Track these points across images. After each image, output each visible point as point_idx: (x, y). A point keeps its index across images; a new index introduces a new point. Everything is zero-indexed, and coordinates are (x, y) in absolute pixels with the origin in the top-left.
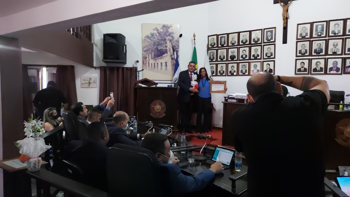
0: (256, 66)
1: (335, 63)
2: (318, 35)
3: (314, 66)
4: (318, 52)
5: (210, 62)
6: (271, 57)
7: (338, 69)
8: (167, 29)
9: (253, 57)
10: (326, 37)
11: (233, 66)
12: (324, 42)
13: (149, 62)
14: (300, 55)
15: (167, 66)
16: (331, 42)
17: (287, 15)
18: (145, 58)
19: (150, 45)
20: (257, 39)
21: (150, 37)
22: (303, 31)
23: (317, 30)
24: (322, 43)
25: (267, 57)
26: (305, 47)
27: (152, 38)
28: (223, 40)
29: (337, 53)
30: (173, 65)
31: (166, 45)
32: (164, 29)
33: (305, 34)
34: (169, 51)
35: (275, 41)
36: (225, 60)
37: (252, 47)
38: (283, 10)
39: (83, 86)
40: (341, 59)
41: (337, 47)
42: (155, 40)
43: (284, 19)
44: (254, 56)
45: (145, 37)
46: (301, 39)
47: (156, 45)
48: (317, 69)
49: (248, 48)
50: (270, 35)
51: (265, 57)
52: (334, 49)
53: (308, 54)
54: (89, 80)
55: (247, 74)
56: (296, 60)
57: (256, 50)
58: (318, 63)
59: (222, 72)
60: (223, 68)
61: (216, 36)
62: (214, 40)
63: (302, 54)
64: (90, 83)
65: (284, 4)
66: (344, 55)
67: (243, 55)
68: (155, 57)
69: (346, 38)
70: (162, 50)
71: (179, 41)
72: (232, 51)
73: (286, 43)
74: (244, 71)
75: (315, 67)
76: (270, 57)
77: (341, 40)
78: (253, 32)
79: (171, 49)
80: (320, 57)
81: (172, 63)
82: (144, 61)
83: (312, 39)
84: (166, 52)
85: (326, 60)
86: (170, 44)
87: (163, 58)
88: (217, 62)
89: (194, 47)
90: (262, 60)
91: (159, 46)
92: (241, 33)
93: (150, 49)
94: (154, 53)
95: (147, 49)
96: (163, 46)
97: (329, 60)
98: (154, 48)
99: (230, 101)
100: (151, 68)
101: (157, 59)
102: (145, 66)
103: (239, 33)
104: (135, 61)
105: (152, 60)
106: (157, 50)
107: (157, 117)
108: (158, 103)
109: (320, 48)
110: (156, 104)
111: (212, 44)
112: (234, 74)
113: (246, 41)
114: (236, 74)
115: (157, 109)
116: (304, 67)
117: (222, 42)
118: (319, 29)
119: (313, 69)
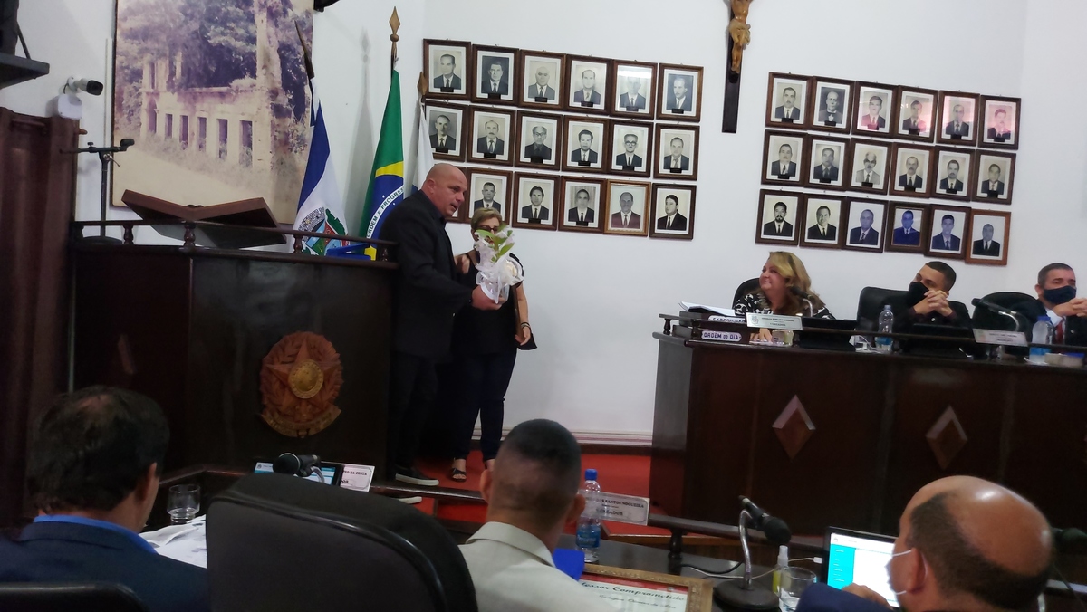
1: (867, 215)
2: (827, 123)
4: (826, 177)
6: (684, 172)
7: (872, 237)
9: (618, 163)
10: (848, 133)
11: (540, 189)
12: (843, 145)
13: (152, 107)
14: (776, 177)
18: (125, 76)
20: (635, 98)
22: (786, 99)
23: (824, 105)
24: (836, 150)
25: (668, 172)
26: (790, 152)
28: (496, 71)
29: (875, 187)
31: (251, 28)
33: (791, 110)
34: (265, 67)
35: (697, 119)
36: (505, 157)
37: (616, 127)
40: (882, 207)
41: (875, 169)
43: (737, 46)
44: (621, 159)
46: (780, 125)
48: (821, 228)
49: (601, 126)
50: (681, 91)
51: (662, 170)
52: (866, 173)
55: (594, 224)
56: (763, 193)
57: (631, 141)
58: (824, 212)
60: (493, 191)
61: (463, 50)
62: (453, 62)
63: (781, 176)
66: (891, 194)
67: (582, 153)
68: (189, 80)
69: (897, 145)
70: (230, 50)
71: (310, 30)
72: (535, 129)
73: (735, 132)
74: (582, 212)
75: (815, 223)
76: (680, 171)
77: (885, 149)
78: (620, 68)
79: (276, 58)
80: (829, 193)
81: (277, 134)
82: (122, 93)
83: (810, 132)
84: (246, 66)
85: (846, 204)
86: (272, 30)
87: (234, 94)
88: (469, 161)
89: (394, 75)
90: (651, 180)
91: (216, 28)
92: (574, 63)
93: (162, 28)
94: (185, 57)
95: (146, 24)
96: (232, 29)
97: (852, 204)
98: (185, 27)
99: (714, 339)
100: (169, 140)
101: (200, 98)
102: (130, 120)
103: (567, 60)
104: (67, 84)
105: (173, 93)
106: (200, 47)
107: (298, 431)
108: (303, 351)
109: (831, 164)
110: (295, 356)
111: (445, 79)
112: (543, 222)
113: (595, 96)
114: (549, 222)
115: (301, 382)
116: (783, 219)
117: (493, 81)
118: (831, 105)
119: (809, 229)
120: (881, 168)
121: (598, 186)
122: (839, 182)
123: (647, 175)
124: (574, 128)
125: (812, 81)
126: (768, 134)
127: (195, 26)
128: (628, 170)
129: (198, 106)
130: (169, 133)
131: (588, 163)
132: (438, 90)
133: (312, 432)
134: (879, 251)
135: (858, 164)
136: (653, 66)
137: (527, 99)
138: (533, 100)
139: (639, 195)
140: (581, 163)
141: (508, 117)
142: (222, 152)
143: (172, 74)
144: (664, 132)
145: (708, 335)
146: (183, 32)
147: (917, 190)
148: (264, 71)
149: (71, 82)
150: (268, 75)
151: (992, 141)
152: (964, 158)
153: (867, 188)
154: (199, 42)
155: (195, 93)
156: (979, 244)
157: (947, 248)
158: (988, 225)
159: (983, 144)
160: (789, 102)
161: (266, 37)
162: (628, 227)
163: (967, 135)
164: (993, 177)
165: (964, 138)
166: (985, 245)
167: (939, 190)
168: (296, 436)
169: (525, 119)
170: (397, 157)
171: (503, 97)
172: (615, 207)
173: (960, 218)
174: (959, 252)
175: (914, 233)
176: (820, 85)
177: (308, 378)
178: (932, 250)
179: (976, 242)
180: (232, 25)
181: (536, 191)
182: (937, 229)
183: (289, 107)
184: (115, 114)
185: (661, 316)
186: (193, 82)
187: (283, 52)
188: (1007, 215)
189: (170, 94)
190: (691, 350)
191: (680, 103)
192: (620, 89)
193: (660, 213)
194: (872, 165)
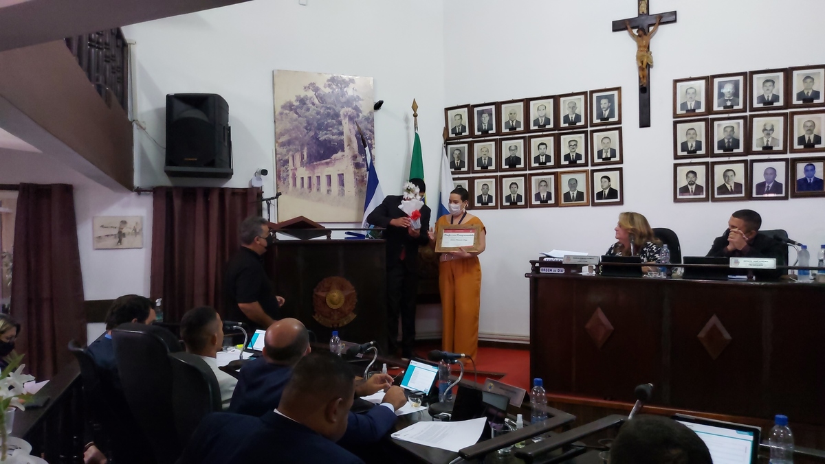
0: (574, 182)
1: (770, 171)
2: (726, 107)
3: (719, 181)
4: (728, 147)
5: (453, 173)
6: (613, 159)
7: (777, 188)
8: (341, 88)
9: (565, 160)
10: (746, 111)
11: (515, 183)
12: (741, 121)
13: (294, 175)
14: (685, 153)
15: (343, 185)
16: (758, 123)
17: (648, 57)
18: (282, 163)
19: (297, 127)
20: (574, 116)
21: (297, 107)
22: (688, 96)
23: (721, 95)
24: (735, 126)
25: (601, 161)
26: (695, 134)
27: (303, 111)
28: (486, 118)
30: (360, 181)
31: (340, 128)
32: (334, 87)
33: (693, 103)
35: (619, 122)
36: (493, 167)
37: (562, 137)
38: (639, 47)
39: (100, 245)
40: (783, 163)
41: (774, 135)
42: (311, 115)
43: (641, 69)
44: (567, 157)
45: (284, 107)
47: (313, 128)
48: (728, 186)
49: (552, 138)
50: (606, 106)
51: (596, 160)
52: (765, 140)
53: (703, 151)
54: (118, 225)
55: (552, 201)
56: (676, 166)
57: (574, 145)
58: (730, 173)
59: (485, 198)
60: (488, 189)
61: (466, 109)
62: (461, 118)
63: (689, 152)
64: (124, 235)
65: (641, 32)
66: (791, 152)
67: (541, 157)
68: (310, 160)
69: (793, 114)
70: (330, 141)
72: (510, 147)
73: (649, 126)
74: (543, 195)
75: (723, 182)
76: (609, 159)
77: (781, 119)
78: (563, 99)
79: (354, 140)
80: (732, 159)
81: (357, 177)
82: (280, 171)
83: (711, 116)
84: (341, 147)
85: (749, 165)
86: (351, 126)
87: (334, 162)
88: (473, 173)
90: (589, 168)
91: (322, 132)
92: (532, 103)
93: (296, 138)
94: (308, 149)
95: (289, 138)
96: (331, 131)
97: (755, 164)
98: (307, 136)
99: (547, 272)
100: (302, 190)
101: (317, 167)
102: (285, 182)
103: (527, 102)
104: (256, 172)
105: (304, 167)
106: (315, 143)
108: (335, 285)
109: (732, 137)
110: (329, 288)
111: (457, 128)
112: (519, 204)
113: (547, 120)
114: (523, 203)
115: (332, 301)
116: (694, 183)
117: (484, 123)
118: (728, 93)
119: (718, 188)
120: (779, 134)
121: (552, 177)
122: (741, 150)
123: (586, 164)
125: (709, 80)
126: (675, 123)
127: (312, 133)
129: (316, 171)
130: (302, 186)
131: (545, 163)
132: (454, 135)
136: (585, 93)
137: (504, 130)
138: (508, 131)
140: (540, 164)
141: (493, 143)
142: (329, 191)
143: (303, 158)
144: (596, 134)
145: (543, 270)
146: (307, 138)
147: (816, 146)
148: (348, 147)
149: (258, 171)
150: (351, 148)
154: (313, 141)
155: (314, 165)
160: (690, 98)
161: (348, 131)
162: (576, 201)
168: (331, 327)
169: (504, 143)
172: (565, 188)
175: (817, 181)
176: (717, 80)
177: (337, 299)
180: (331, 129)
181: (513, 185)
186: (313, 160)
187: (358, 136)
189: (302, 168)
193: (598, 189)
194: (771, 132)
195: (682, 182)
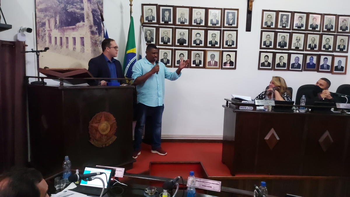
0: (213, 56)
1: (297, 59)
2: (283, 27)
3: (277, 61)
4: (282, 45)
6: (233, 46)
7: (299, 66)
9: (209, 44)
10: (290, 30)
11: (183, 54)
12: (288, 34)
13: (50, 35)
14: (265, 47)
15: (84, 45)
20: (215, 21)
22: (268, 19)
23: (282, 21)
24: (286, 36)
25: (227, 46)
26: (270, 38)
28: (167, 14)
29: (300, 48)
30: (94, 44)
31: (82, 5)
33: (270, 23)
35: (237, 27)
36: (170, 43)
37: (209, 31)
40: (302, 56)
41: (300, 42)
43: (251, 1)
44: (210, 42)
46: (266, 28)
47: (63, 2)
48: (281, 64)
50: (231, 17)
51: (225, 46)
52: (296, 44)
55: (202, 65)
56: (260, 52)
57: (214, 36)
58: (282, 58)
59: (165, 61)
60: (167, 55)
61: (155, 7)
62: (152, 11)
66: (305, 51)
67: (197, 41)
69: (308, 34)
70: (75, 13)
71: (102, 4)
72: (180, 33)
73: (250, 31)
74: (197, 61)
75: (279, 62)
77: (303, 35)
78: (210, 10)
79: (91, 15)
80: (283, 51)
81: (93, 41)
82: (39, 31)
83: (277, 30)
84: (81, 18)
85: (289, 55)
86: (89, 5)
87: (77, 28)
88: (158, 45)
89: (131, 18)
90: (221, 49)
91: (70, 6)
92: (194, 9)
93: (51, 7)
94: (60, 17)
95: (46, 6)
96: (75, 6)
97: (292, 55)
98: (59, 7)
99: (244, 109)
100: (56, 46)
101: (66, 31)
102: (42, 40)
103: (191, 9)
104: (20, 29)
105: (57, 30)
106: (65, 13)
107: (102, 145)
108: (103, 118)
109: (284, 41)
110: (100, 120)
111: (149, 17)
113: (201, 21)
115: (102, 129)
116: (267, 61)
117: (166, 17)
118: (284, 20)
119: (277, 64)
120: (302, 42)
121: (203, 52)
122: (287, 48)
123: (220, 47)
124: (194, 32)
125: (277, 12)
126: (262, 32)
127: (62, 6)
128: (213, 46)
129: (65, 33)
130: (56, 43)
131: (199, 44)
132: (147, 21)
133: (107, 145)
134: (301, 71)
135: (294, 41)
136: (221, 9)
137: (178, 23)
138: (179, 23)
139: (217, 55)
140: (197, 44)
141: (171, 30)
142: (74, 49)
143: (56, 23)
144: (225, 32)
145: (241, 108)
146: (59, 9)
147: (315, 49)
148: (87, 19)
149: (22, 29)
150: (89, 20)
151: (341, 31)
152: (331, 37)
153: (297, 49)
154: (64, 11)
155: (64, 29)
156: (336, 67)
157: (325, 69)
158: (340, 61)
159: (338, 32)
160: (269, 20)
161: (87, 8)
162: (214, 66)
163: (332, 29)
164: (342, 43)
165: (331, 30)
166: (338, 67)
167: (323, 49)
168: (102, 147)
169: (177, 30)
170: (134, 46)
171: (169, 23)
172: (209, 59)
173: (330, 58)
174: (329, 70)
175: (313, 64)
176: (280, 13)
177: (105, 127)
178: (320, 70)
179: (335, 67)
180: (75, 4)
181: (181, 54)
182: (322, 63)
183: (96, 31)
184: (38, 39)
185: (225, 99)
186: (63, 25)
187: (93, 12)
188: (346, 57)
189: (55, 30)
190: (236, 113)
191: (231, 22)
192: (210, 18)
194: (299, 41)
195: (262, 61)
